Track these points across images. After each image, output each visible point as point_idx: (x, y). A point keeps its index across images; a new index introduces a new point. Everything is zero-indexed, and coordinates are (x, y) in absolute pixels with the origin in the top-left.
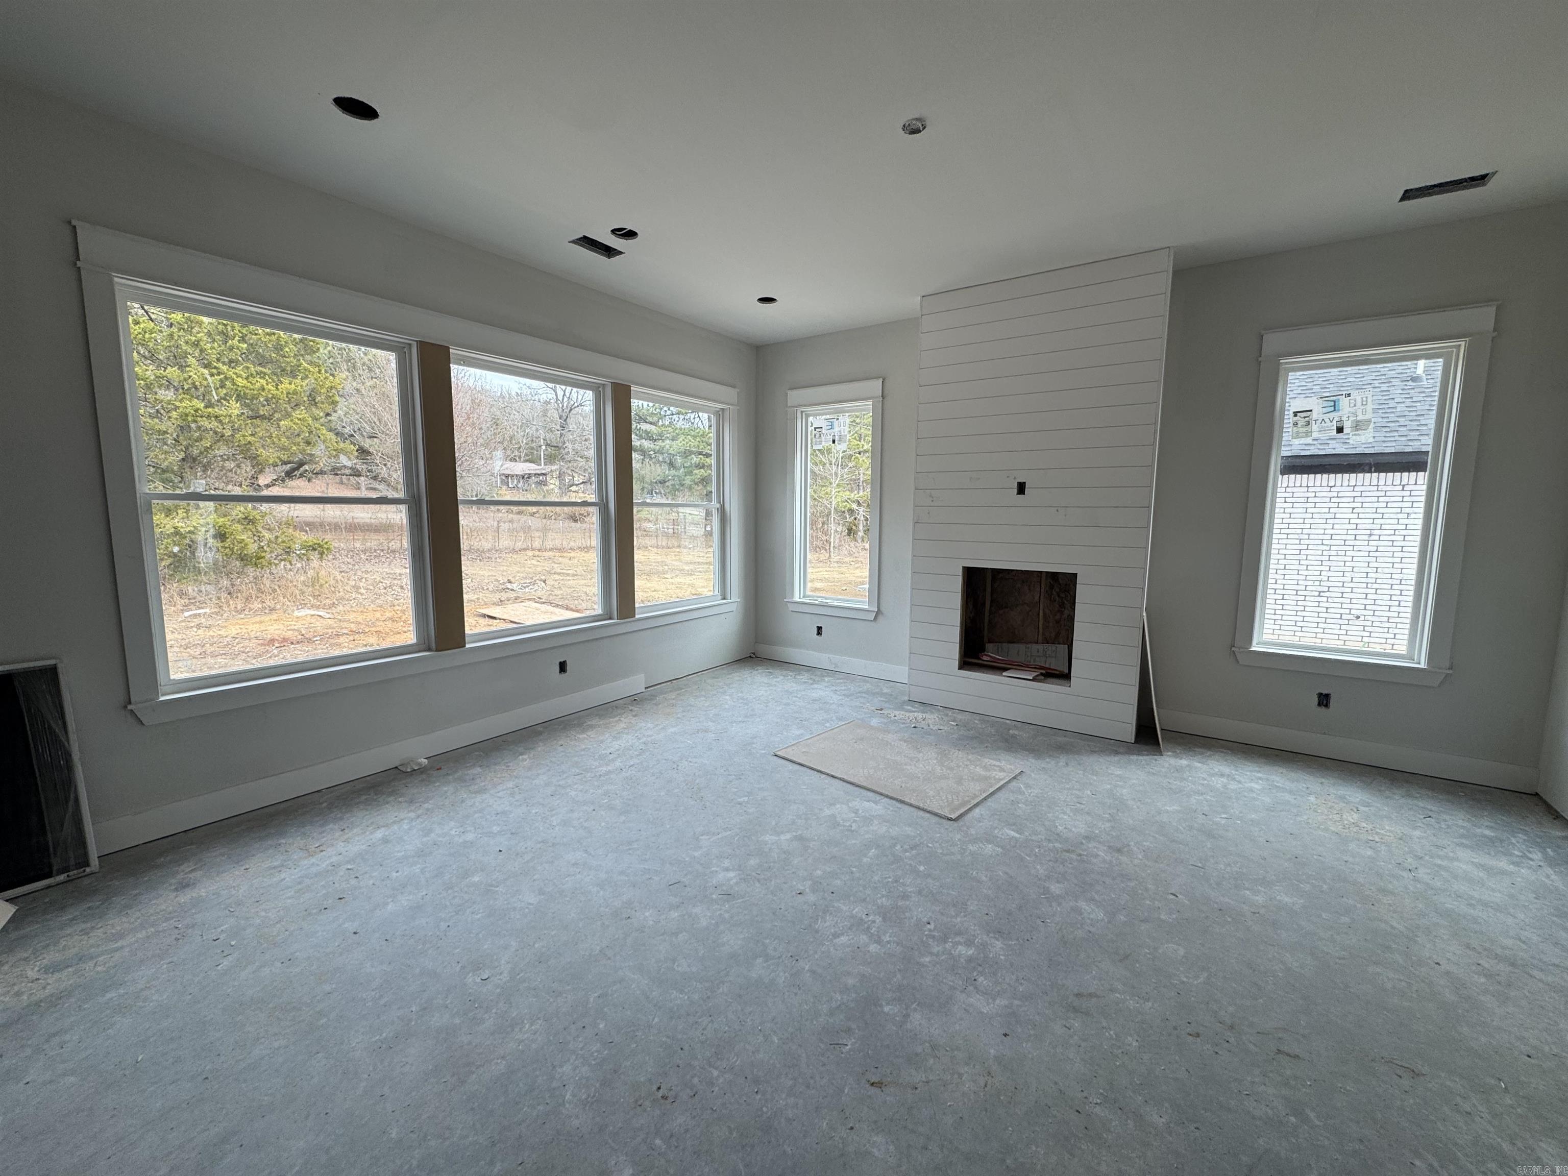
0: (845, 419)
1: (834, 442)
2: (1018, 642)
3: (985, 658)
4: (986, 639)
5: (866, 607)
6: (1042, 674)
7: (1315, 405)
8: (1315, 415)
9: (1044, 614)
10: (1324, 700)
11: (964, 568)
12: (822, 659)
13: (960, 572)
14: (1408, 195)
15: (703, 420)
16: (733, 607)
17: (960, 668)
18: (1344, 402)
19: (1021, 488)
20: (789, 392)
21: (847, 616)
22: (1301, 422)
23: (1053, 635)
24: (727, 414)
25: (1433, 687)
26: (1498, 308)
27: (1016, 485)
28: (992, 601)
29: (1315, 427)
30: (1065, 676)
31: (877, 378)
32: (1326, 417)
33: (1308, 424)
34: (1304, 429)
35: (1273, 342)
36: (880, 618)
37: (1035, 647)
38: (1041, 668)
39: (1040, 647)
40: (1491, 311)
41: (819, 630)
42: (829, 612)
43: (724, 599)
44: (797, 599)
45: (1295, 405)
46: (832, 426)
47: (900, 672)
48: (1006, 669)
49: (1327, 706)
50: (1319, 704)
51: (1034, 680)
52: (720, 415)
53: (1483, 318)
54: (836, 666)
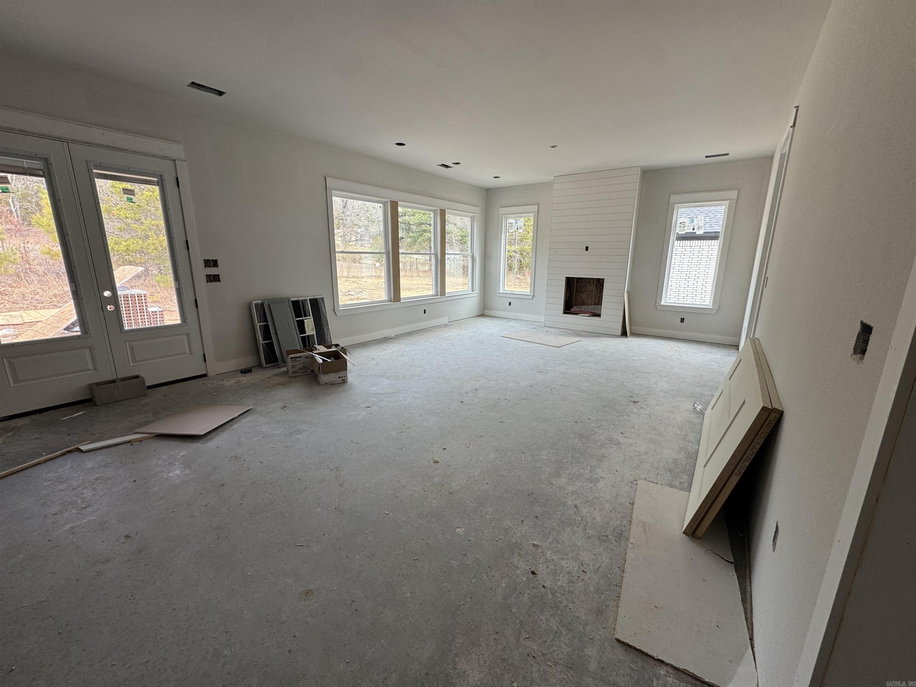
0: (523, 220)
1: (517, 229)
2: (585, 305)
3: (572, 310)
4: (573, 304)
5: (529, 294)
6: (592, 315)
7: (687, 220)
8: (686, 224)
9: (595, 295)
10: (682, 320)
11: (566, 277)
12: (511, 315)
13: (565, 279)
14: (707, 157)
15: (467, 221)
16: (476, 295)
17: (563, 313)
18: (695, 220)
19: (587, 249)
20: (500, 209)
21: (521, 297)
22: (682, 226)
23: (597, 302)
24: (475, 218)
25: (713, 314)
26: (738, 191)
27: (585, 248)
28: (576, 290)
29: (686, 228)
30: (599, 315)
31: (536, 205)
32: (690, 225)
33: (684, 227)
34: (683, 229)
35: (673, 198)
36: (534, 298)
37: (591, 306)
38: (592, 313)
39: (593, 306)
40: (736, 192)
41: (510, 303)
42: (513, 296)
43: (473, 291)
44: (501, 291)
45: (681, 220)
46: (517, 223)
47: (542, 318)
48: (579, 314)
49: (683, 322)
50: (681, 322)
51: (589, 316)
52: (472, 218)
53: (734, 194)
54: (517, 317)
